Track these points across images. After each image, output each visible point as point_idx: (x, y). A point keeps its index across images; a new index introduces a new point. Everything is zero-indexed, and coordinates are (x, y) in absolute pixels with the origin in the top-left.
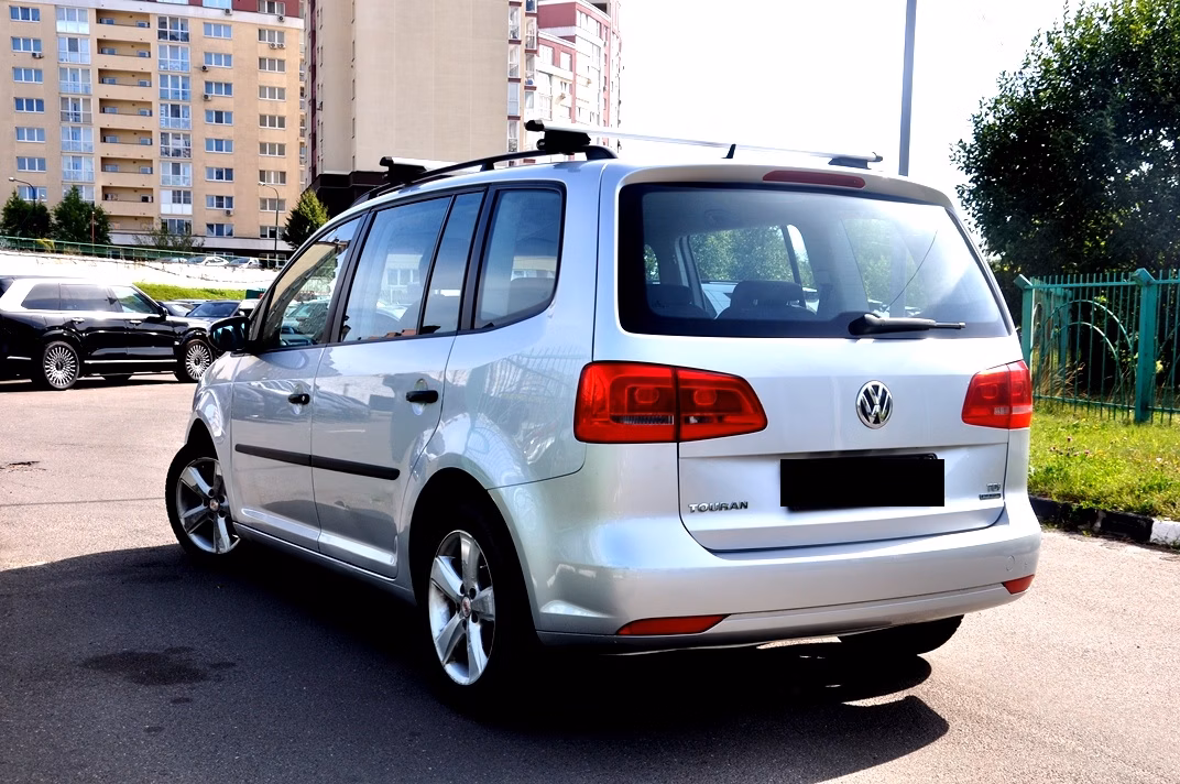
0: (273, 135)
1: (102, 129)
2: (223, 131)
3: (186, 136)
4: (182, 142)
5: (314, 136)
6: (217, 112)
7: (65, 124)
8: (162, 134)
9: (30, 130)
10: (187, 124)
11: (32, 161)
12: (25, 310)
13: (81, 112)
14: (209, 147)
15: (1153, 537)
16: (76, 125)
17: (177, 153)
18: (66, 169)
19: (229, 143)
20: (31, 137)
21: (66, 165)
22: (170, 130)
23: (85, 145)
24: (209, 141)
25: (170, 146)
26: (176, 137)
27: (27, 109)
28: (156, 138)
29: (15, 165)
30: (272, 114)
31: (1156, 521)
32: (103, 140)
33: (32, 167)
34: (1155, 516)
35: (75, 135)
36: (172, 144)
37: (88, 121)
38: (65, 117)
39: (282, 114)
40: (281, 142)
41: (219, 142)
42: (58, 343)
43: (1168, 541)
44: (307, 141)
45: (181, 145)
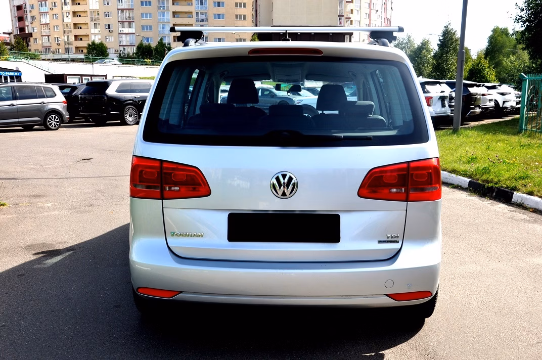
0: (241, 11)
1: (173, 12)
2: (221, 10)
3: (206, 13)
4: (204, 16)
5: (256, 11)
6: (218, 2)
7: (159, 11)
8: (196, 13)
9: (146, 14)
10: (206, 8)
11: (147, 27)
12: (117, 93)
13: (165, 5)
14: (215, 18)
15: (513, 200)
16: (164, 11)
17: (202, 20)
18: (160, 30)
19: (223, 15)
20: (147, 17)
21: (160, 28)
22: (200, 11)
23: (167, 19)
24: (215, 15)
25: (200, 18)
26: (202, 14)
27: (145, 5)
28: (194, 14)
29: (141, 29)
30: (240, 2)
31: (515, 193)
32: (174, 17)
33: (147, 29)
34: (515, 191)
35: (163, 15)
36: (201, 17)
37: (168, 9)
38: (159, 8)
39: (244, 2)
40: (244, 14)
41: (219, 15)
42: (130, 106)
43: (518, 202)
44: (254, 13)
45: (204, 17)
